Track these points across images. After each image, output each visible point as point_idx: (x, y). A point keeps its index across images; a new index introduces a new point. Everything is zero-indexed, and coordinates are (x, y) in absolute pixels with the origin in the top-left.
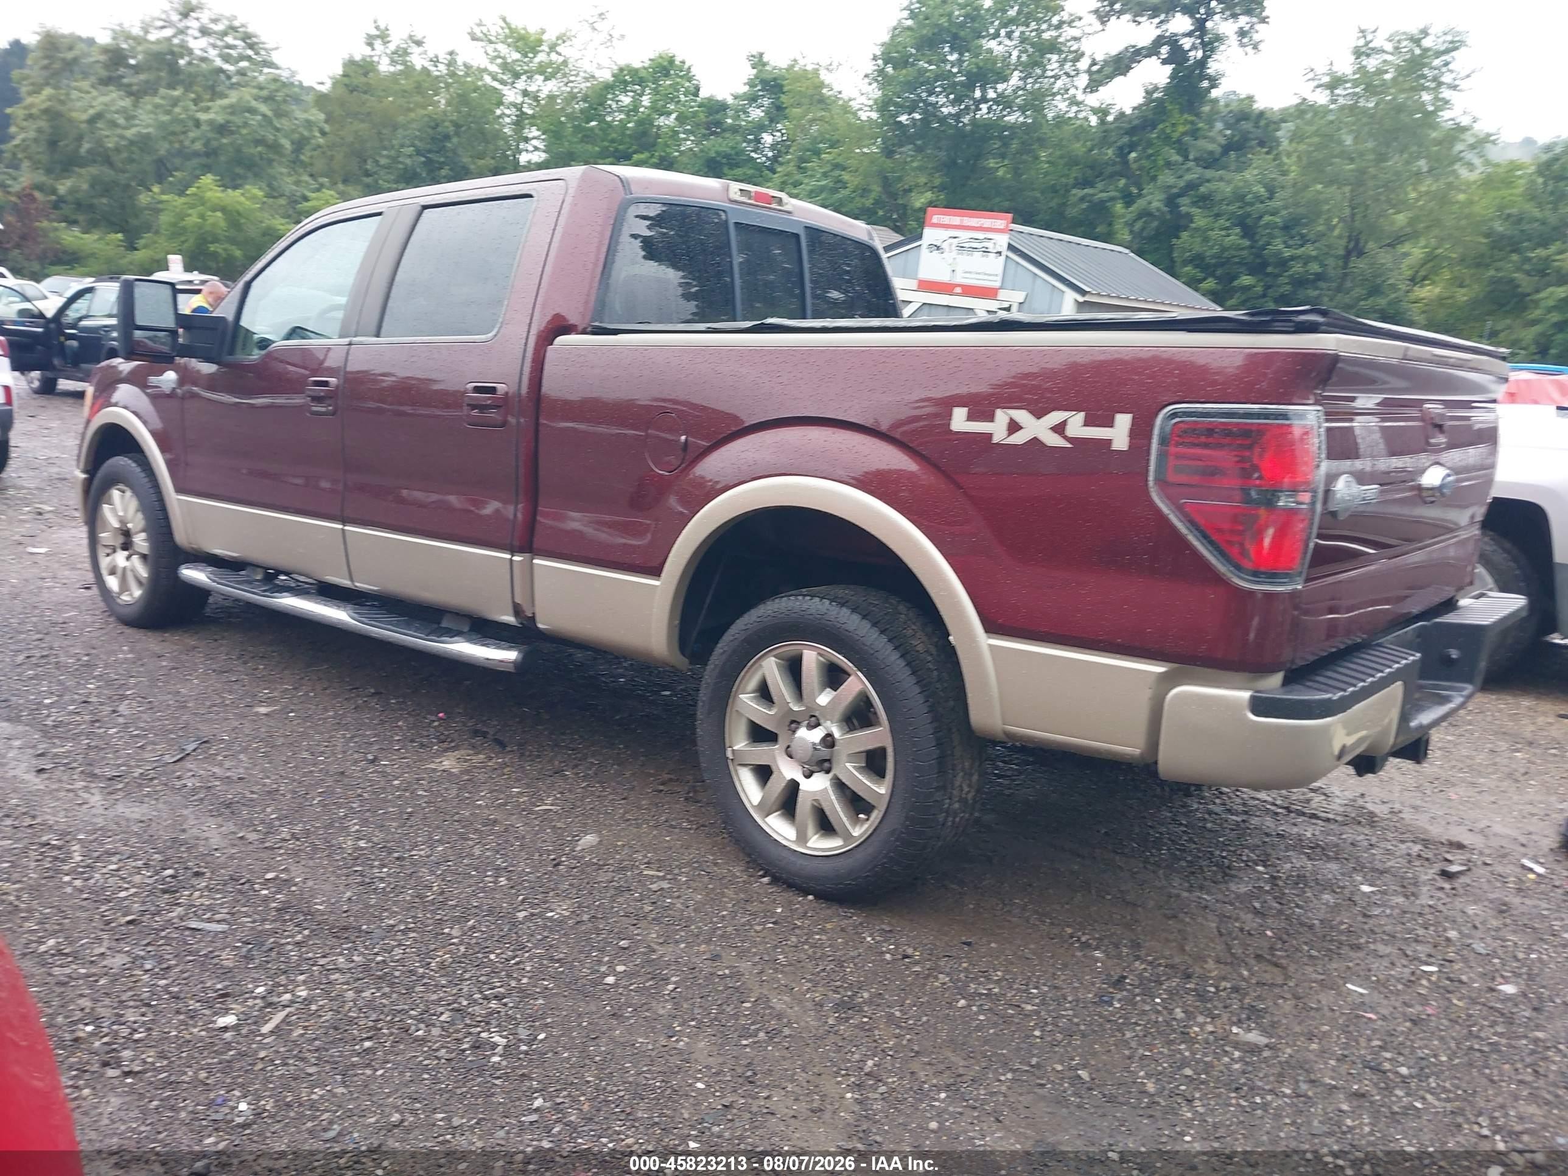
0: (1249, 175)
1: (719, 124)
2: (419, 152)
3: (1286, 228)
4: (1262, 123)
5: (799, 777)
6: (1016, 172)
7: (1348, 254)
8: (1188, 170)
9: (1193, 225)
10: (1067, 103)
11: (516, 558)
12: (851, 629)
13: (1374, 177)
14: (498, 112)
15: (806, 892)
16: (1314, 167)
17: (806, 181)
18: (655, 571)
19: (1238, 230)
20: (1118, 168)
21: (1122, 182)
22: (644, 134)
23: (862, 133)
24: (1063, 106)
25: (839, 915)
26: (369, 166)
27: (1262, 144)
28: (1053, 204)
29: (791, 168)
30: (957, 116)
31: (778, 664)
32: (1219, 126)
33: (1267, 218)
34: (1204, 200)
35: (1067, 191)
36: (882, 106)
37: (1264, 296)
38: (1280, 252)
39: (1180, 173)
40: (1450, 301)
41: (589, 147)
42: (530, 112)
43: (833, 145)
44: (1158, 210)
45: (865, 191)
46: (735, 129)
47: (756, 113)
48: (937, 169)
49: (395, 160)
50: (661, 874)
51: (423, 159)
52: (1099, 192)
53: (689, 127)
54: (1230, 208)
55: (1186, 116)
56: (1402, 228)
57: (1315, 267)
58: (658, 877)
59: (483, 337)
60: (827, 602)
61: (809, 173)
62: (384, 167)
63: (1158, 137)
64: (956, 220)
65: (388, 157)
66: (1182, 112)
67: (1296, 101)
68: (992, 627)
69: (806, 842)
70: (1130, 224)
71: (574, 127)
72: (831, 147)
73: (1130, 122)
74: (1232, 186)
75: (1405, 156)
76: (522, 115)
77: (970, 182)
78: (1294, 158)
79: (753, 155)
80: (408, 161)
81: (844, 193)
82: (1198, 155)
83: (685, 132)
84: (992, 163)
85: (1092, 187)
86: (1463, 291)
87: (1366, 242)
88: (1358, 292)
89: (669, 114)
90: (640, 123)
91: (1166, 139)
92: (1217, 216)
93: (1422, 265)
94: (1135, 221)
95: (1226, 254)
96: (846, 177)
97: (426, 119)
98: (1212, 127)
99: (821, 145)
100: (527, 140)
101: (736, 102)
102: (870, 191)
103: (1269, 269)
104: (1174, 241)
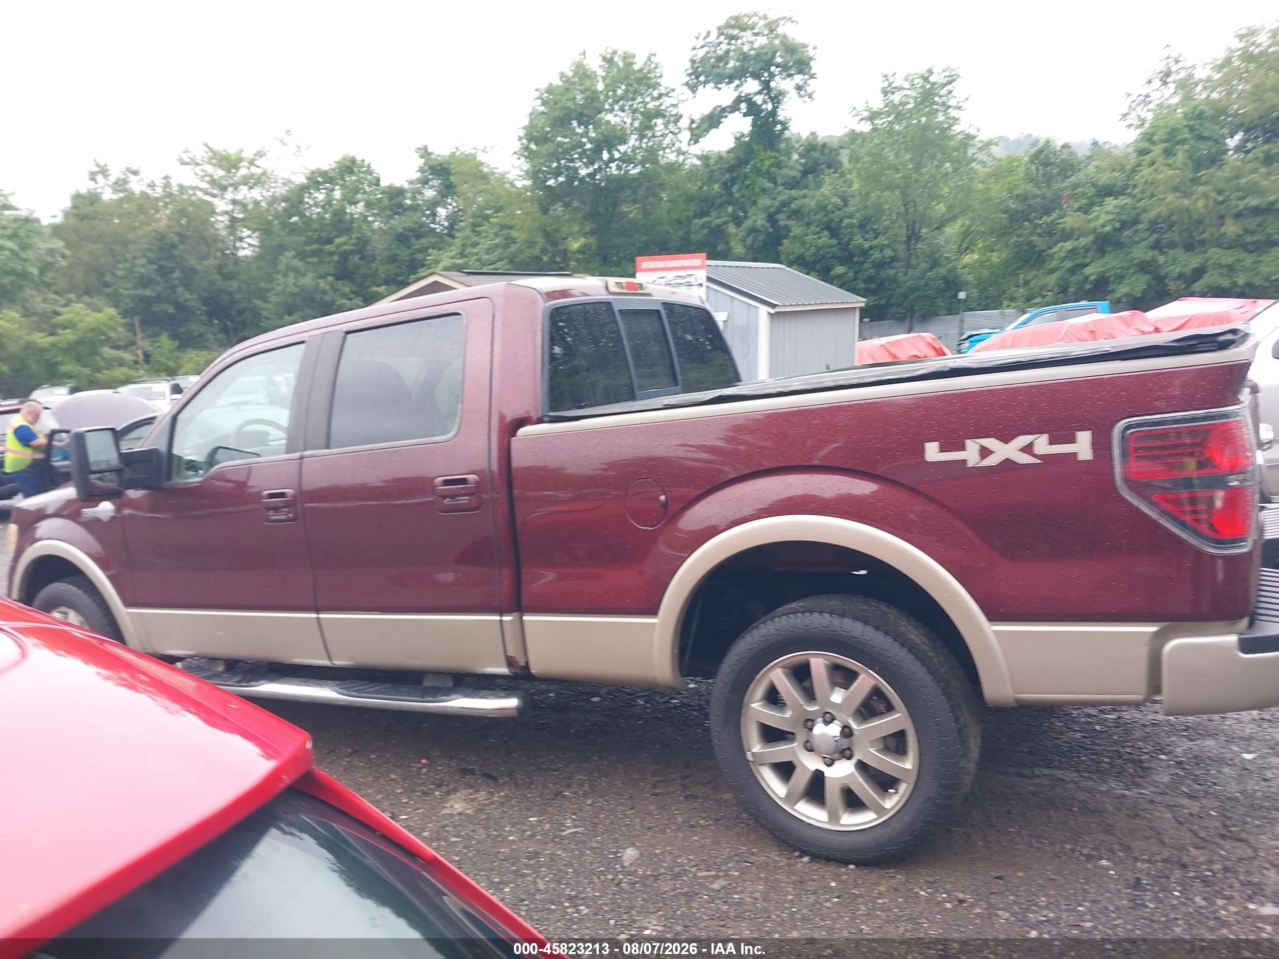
0: (826, 190)
1: (400, 205)
2: (151, 262)
3: (861, 226)
4: (826, 151)
5: (822, 767)
6: (646, 214)
7: (909, 238)
8: (779, 193)
9: (792, 234)
10: (675, 154)
11: (507, 618)
12: (858, 635)
13: (917, 181)
14: (212, 219)
15: (846, 863)
16: (872, 179)
17: (482, 241)
18: (653, 611)
19: (826, 233)
20: (725, 198)
21: (730, 209)
22: (341, 221)
23: (517, 196)
24: (672, 157)
25: (884, 877)
26: (108, 278)
27: (829, 166)
28: (681, 233)
29: (468, 232)
30: (592, 176)
31: (786, 674)
32: (795, 157)
33: (846, 221)
34: (796, 214)
35: (689, 221)
36: (534, 175)
37: (855, 279)
38: (860, 246)
39: (773, 196)
40: (988, 263)
41: (296, 238)
42: (241, 216)
43: (499, 209)
44: (763, 226)
45: (531, 244)
46: (415, 208)
47: (430, 193)
48: (585, 218)
49: (131, 270)
50: (713, 873)
51: (155, 267)
52: (714, 219)
53: (376, 211)
54: (817, 217)
55: (769, 153)
56: (943, 215)
57: (889, 253)
58: (712, 876)
59: (444, 438)
60: (827, 615)
61: (483, 235)
62: (121, 278)
63: (751, 171)
64: (661, 264)
65: (123, 269)
66: (766, 150)
67: (847, 131)
68: (993, 616)
69: (839, 820)
70: (743, 240)
71: (281, 223)
72: (496, 212)
73: (728, 162)
74: (815, 200)
75: (936, 163)
76: (233, 220)
77: (613, 225)
78: (854, 173)
79: (432, 226)
80: (143, 270)
81: (514, 247)
82: (784, 181)
83: (374, 215)
84: (625, 208)
85: (708, 216)
86: (995, 254)
87: (920, 228)
88: (924, 266)
89: (357, 202)
90: (335, 213)
91: (758, 171)
92: (808, 224)
93: (963, 241)
94: (746, 237)
95: (821, 252)
96: (515, 234)
97: (154, 234)
98: (790, 158)
99: (488, 212)
100: (241, 239)
101: (411, 186)
102: (536, 243)
103: (856, 259)
104: (780, 248)
